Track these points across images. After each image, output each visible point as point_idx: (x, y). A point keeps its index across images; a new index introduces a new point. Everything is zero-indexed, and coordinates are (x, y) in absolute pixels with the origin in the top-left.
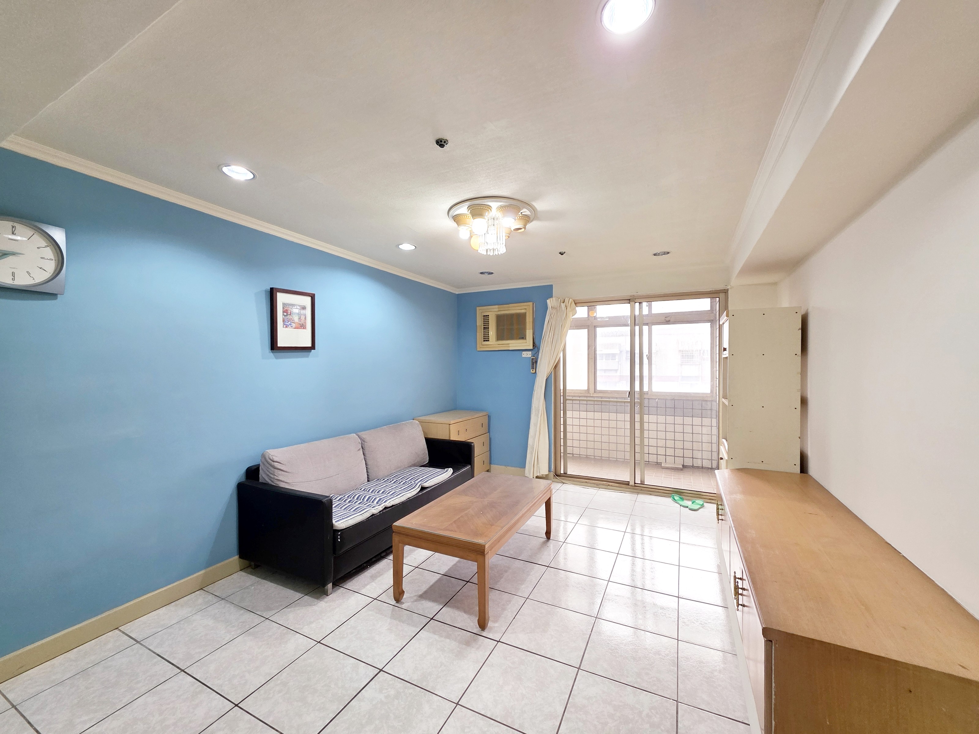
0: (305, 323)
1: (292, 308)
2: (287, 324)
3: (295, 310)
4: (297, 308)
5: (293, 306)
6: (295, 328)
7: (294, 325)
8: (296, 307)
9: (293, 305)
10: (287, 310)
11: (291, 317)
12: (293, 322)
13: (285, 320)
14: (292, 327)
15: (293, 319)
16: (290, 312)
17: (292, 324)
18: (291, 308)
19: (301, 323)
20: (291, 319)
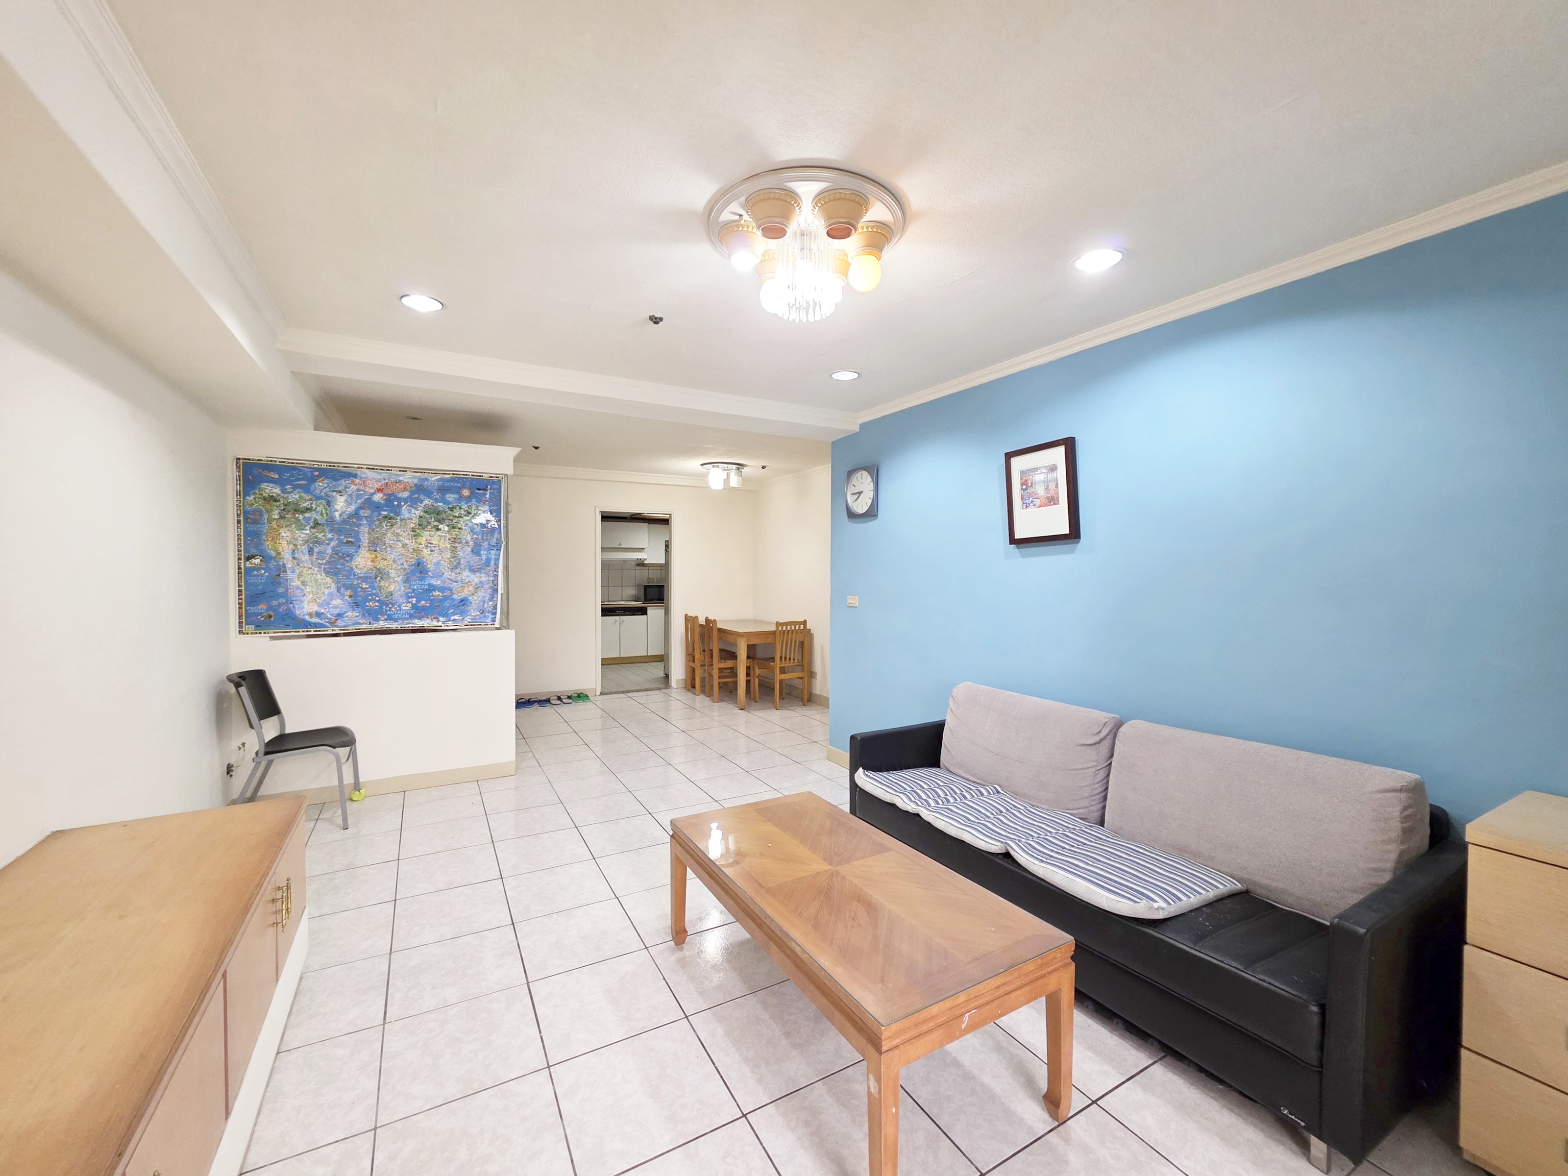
0: (1058, 494)
1: (1035, 474)
2: (1027, 502)
3: (1039, 477)
4: (1041, 473)
5: (1034, 472)
6: (1040, 507)
7: (1037, 502)
8: (1039, 472)
9: (1035, 470)
10: (1026, 480)
11: (1033, 490)
12: (1036, 496)
13: (1025, 497)
14: (1035, 505)
15: (1036, 493)
16: (1032, 482)
17: (1035, 500)
18: (1032, 476)
19: (1049, 495)
20: (1033, 492)
